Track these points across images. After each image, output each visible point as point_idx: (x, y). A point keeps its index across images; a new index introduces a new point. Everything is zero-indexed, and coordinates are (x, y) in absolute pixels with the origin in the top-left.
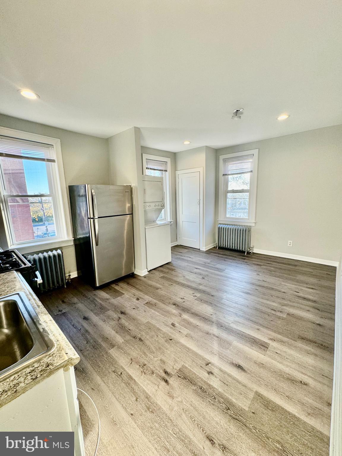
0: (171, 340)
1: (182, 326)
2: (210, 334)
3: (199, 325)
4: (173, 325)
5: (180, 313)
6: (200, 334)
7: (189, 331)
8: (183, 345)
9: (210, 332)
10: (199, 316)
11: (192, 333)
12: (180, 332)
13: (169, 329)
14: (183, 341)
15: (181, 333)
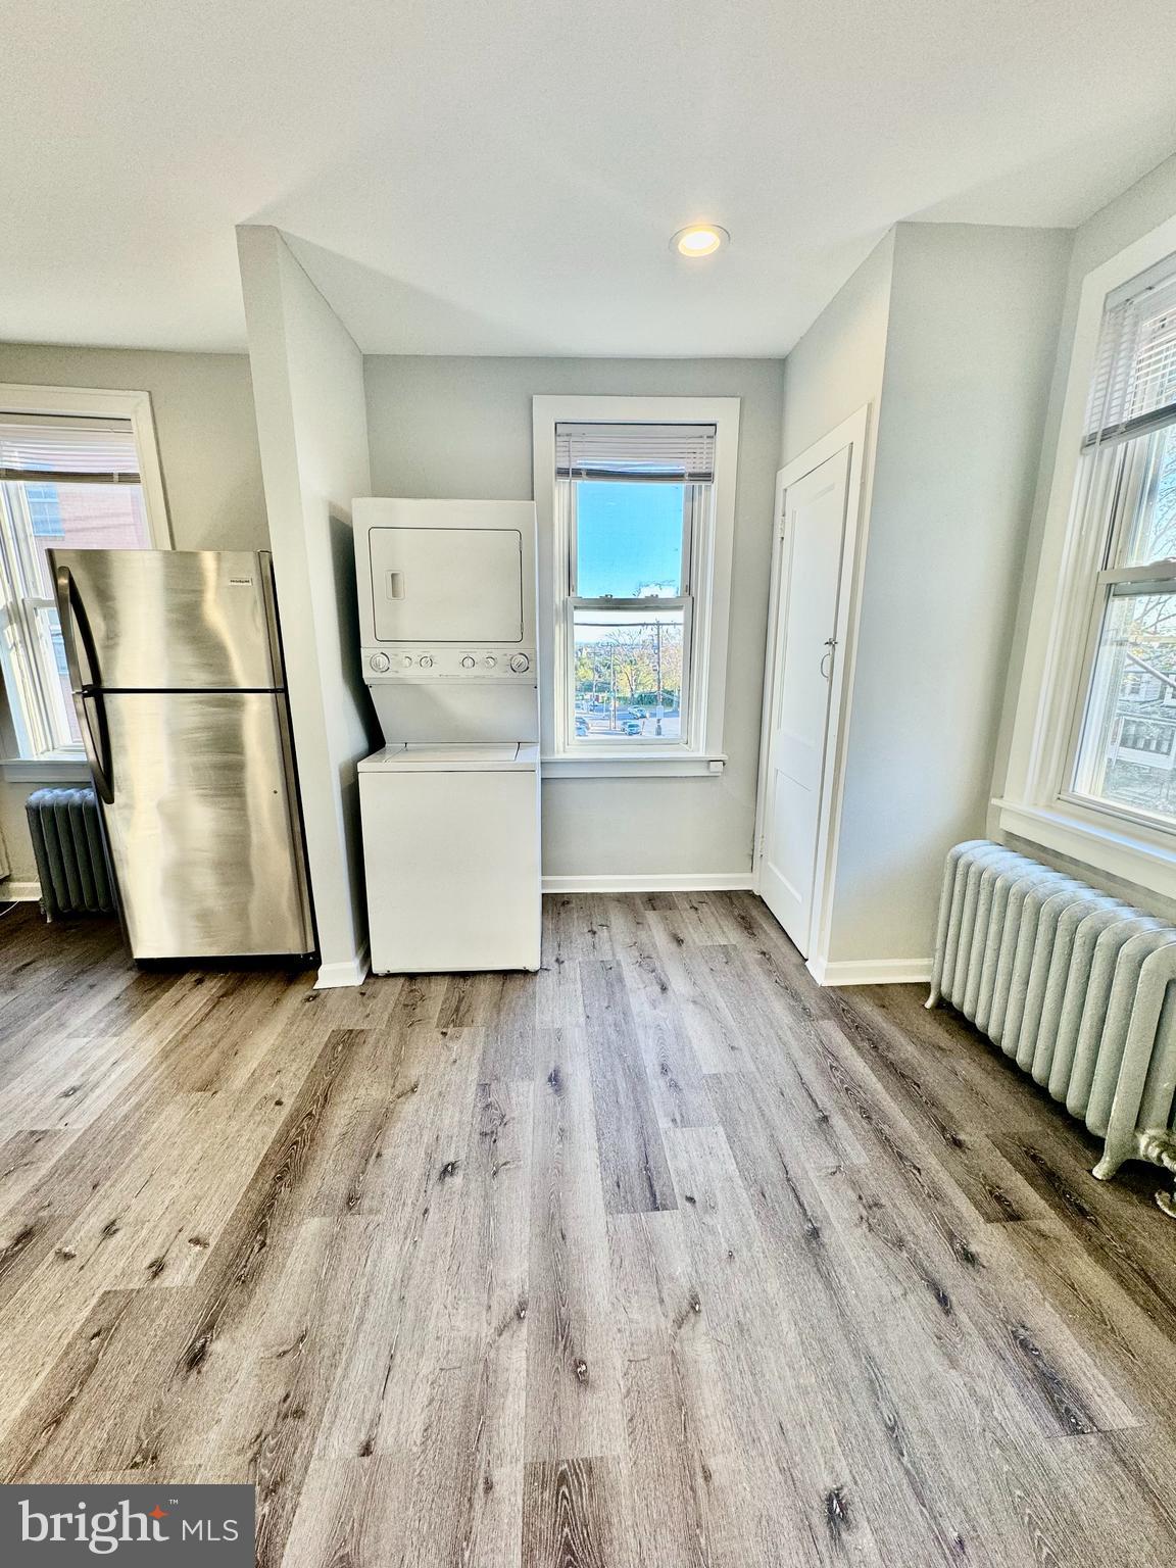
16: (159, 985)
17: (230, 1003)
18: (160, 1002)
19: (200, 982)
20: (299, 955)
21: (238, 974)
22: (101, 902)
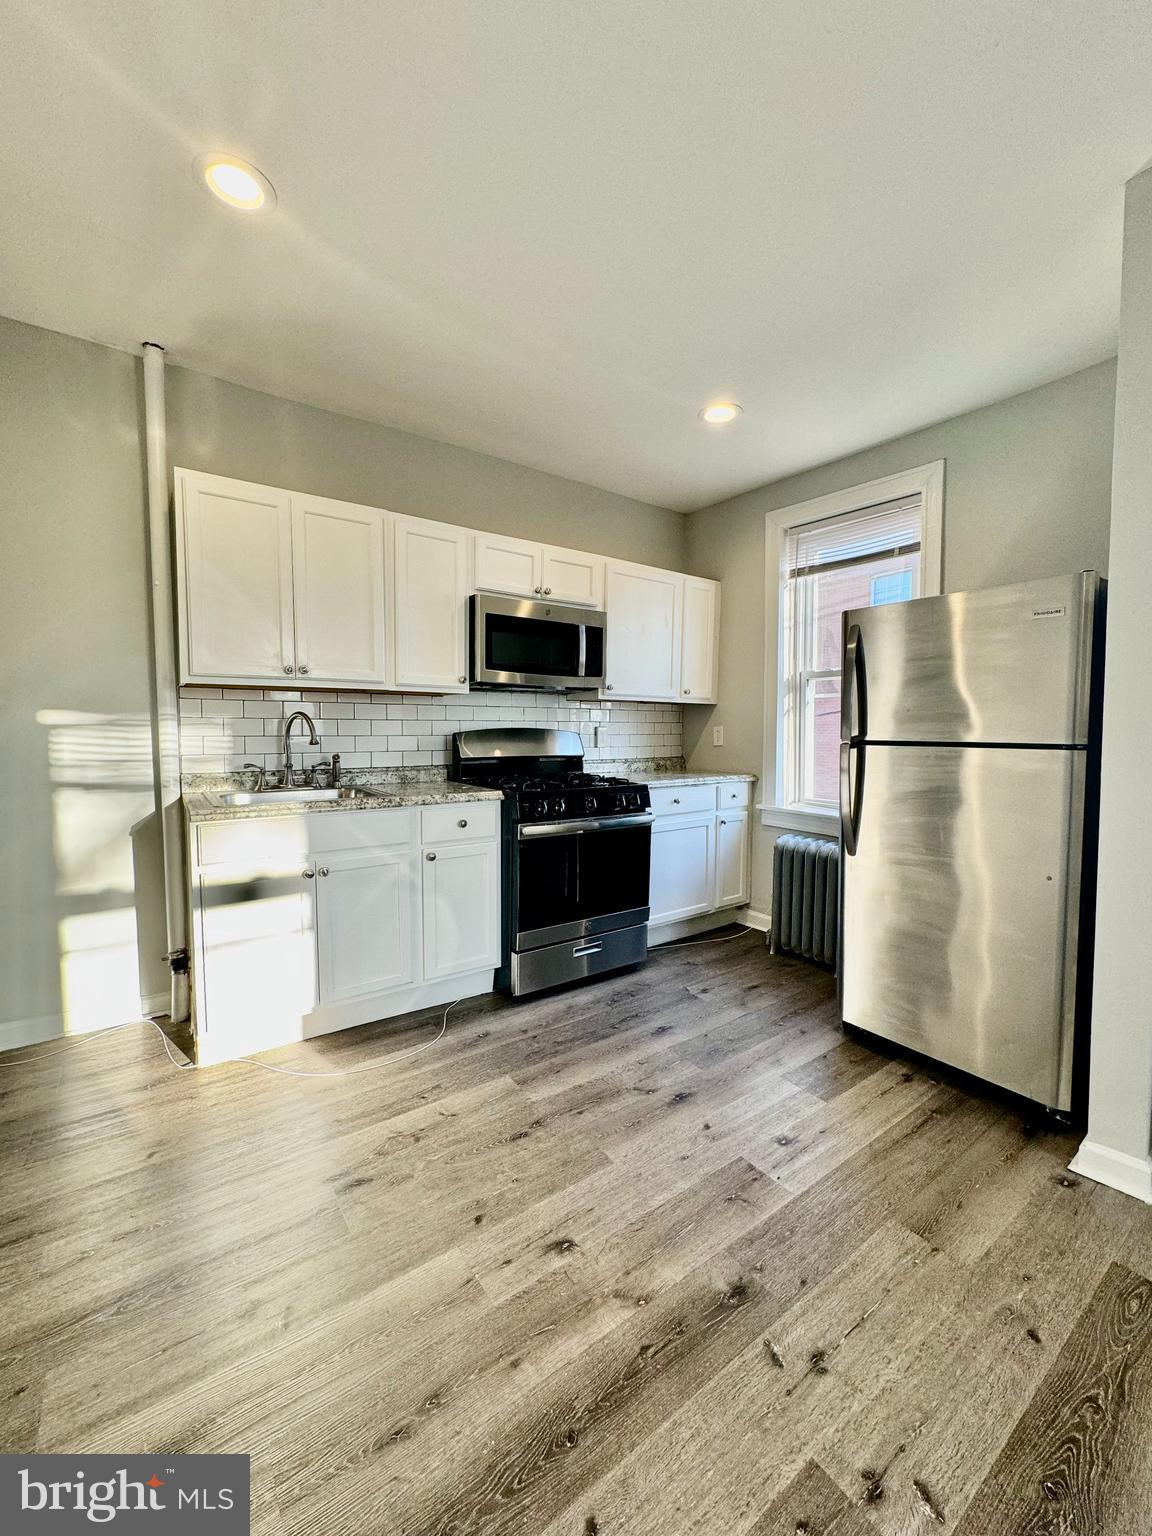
0: (478, 1220)
1: (540, 1282)
2: (421, 1411)
3: (518, 1377)
4: (563, 1246)
5: (647, 1299)
6: (452, 1356)
7: (496, 1304)
8: (427, 1254)
9: (437, 1421)
10: (595, 1412)
11: (474, 1313)
12: (508, 1262)
13: (541, 1223)
14: (451, 1263)
15: (500, 1267)
16: (864, 1061)
17: (943, 1127)
18: (865, 1082)
19: (907, 1079)
20: (1045, 1107)
21: (954, 1092)
22: (815, 950)
